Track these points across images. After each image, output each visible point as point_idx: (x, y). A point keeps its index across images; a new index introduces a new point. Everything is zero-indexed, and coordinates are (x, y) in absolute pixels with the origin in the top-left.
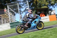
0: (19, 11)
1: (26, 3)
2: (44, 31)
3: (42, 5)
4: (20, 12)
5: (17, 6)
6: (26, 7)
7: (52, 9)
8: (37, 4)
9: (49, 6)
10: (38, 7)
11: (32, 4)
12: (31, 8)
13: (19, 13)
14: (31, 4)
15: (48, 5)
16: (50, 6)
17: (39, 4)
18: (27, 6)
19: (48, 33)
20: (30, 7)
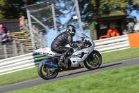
0: (55, 24)
1: (73, 4)
2: (117, 73)
3: (110, 9)
4: (58, 27)
5: (50, 11)
6: (72, 13)
7: (135, 17)
8: (100, 7)
9: (129, 12)
10: (101, 12)
11: (88, 6)
12: (85, 16)
13: (55, 27)
14: (85, 6)
15: (127, 8)
16: (131, 11)
17: (105, 5)
18: (75, 10)
19: (127, 76)
20: (83, 12)
